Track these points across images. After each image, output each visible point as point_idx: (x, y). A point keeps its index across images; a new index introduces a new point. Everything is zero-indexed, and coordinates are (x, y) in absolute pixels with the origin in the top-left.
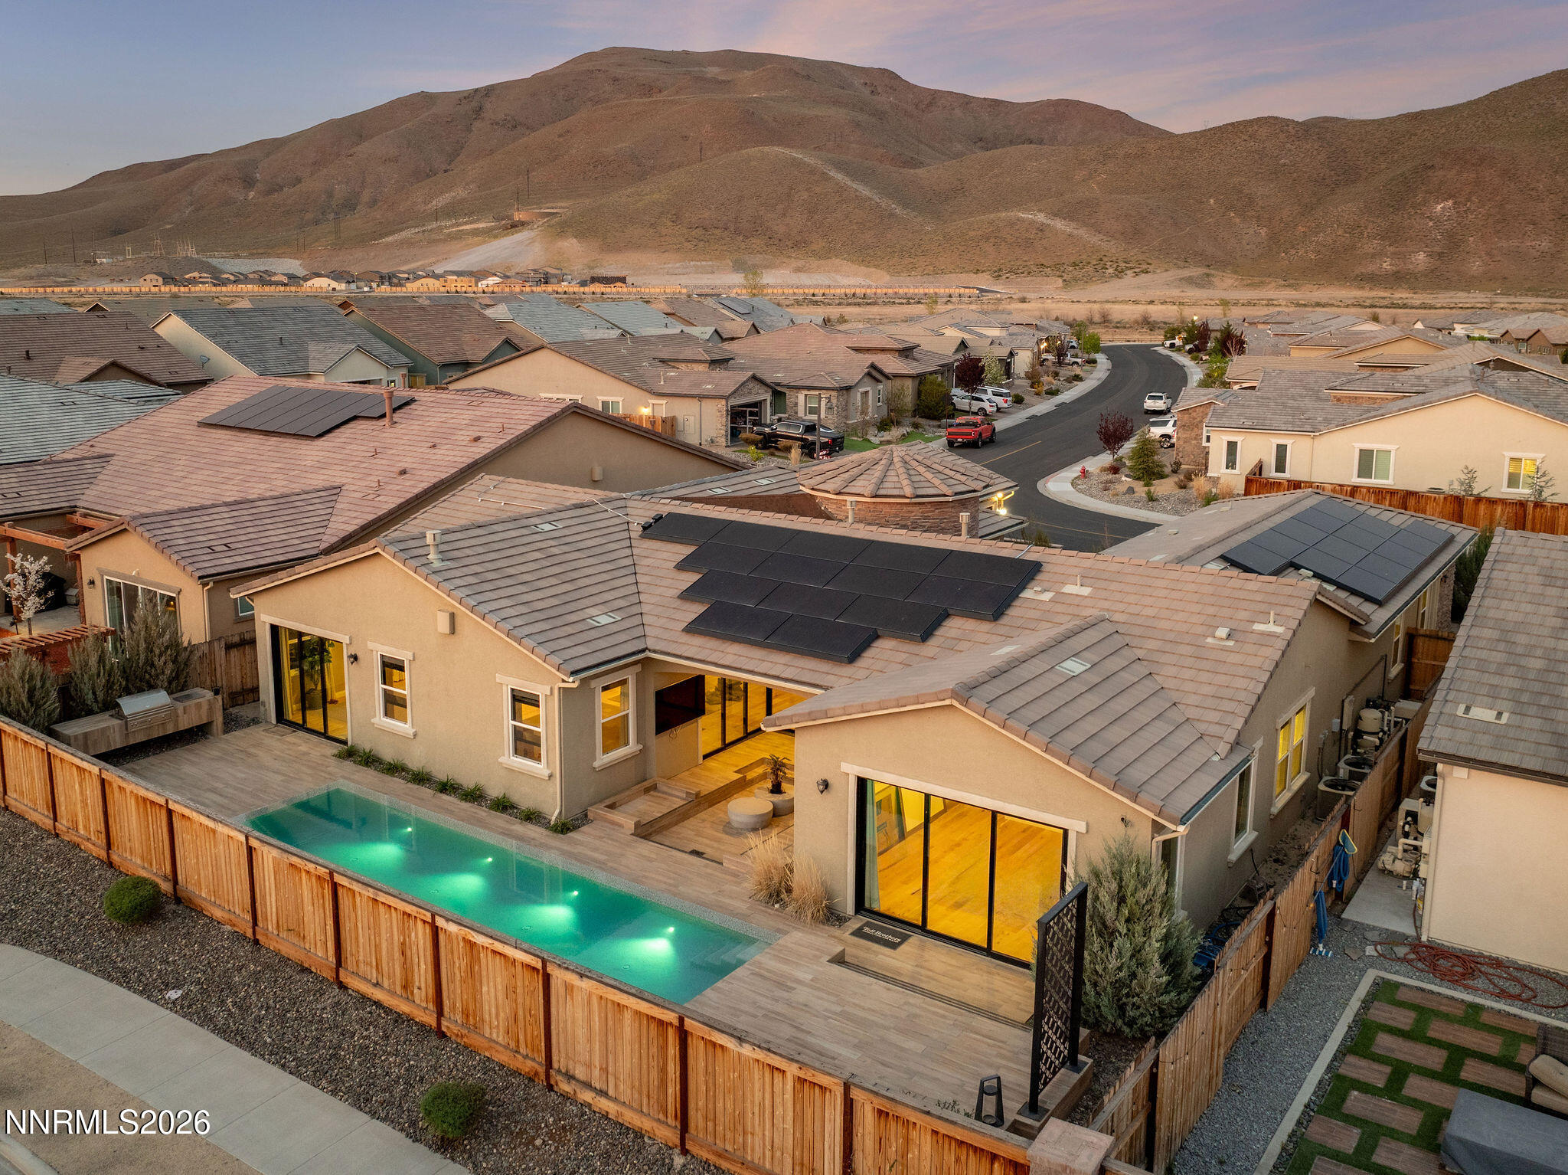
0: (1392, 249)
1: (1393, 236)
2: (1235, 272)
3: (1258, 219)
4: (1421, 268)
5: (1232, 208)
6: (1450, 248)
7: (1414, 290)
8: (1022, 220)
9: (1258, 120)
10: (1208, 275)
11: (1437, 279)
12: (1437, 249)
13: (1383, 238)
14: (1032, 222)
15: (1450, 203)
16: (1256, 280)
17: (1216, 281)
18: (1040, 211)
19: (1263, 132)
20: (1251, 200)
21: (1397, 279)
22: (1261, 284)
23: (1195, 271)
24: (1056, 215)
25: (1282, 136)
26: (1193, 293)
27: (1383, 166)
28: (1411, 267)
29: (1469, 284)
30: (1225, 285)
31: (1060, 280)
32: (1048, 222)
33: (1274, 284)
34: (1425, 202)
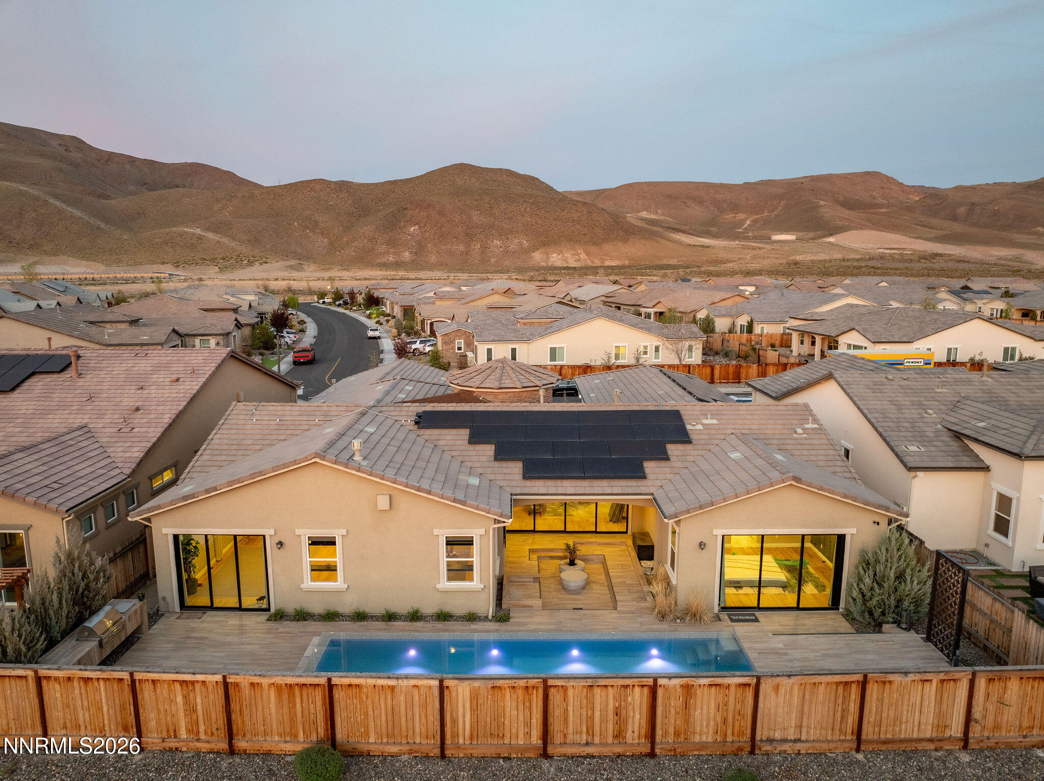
0: (392, 250)
1: (391, 243)
2: (314, 262)
3: (322, 234)
4: (408, 260)
5: (307, 228)
6: (420, 249)
7: (406, 270)
8: (187, 233)
9: (315, 180)
10: (300, 264)
11: (416, 265)
12: (414, 250)
13: (388, 244)
14: (193, 234)
15: (417, 227)
16: (327, 267)
17: (305, 267)
18: (197, 227)
19: (318, 187)
20: (316, 223)
21: (398, 265)
22: (330, 269)
23: (294, 262)
24: (207, 230)
25: (328, 190)
26: (295, 274)
27: (381, 208)
28: (403, 259)
29: (431, 267)
30: (311, 270)
31: (217, 268)
32: (204, 234)
33: (336, 269)
34: (405, 226)
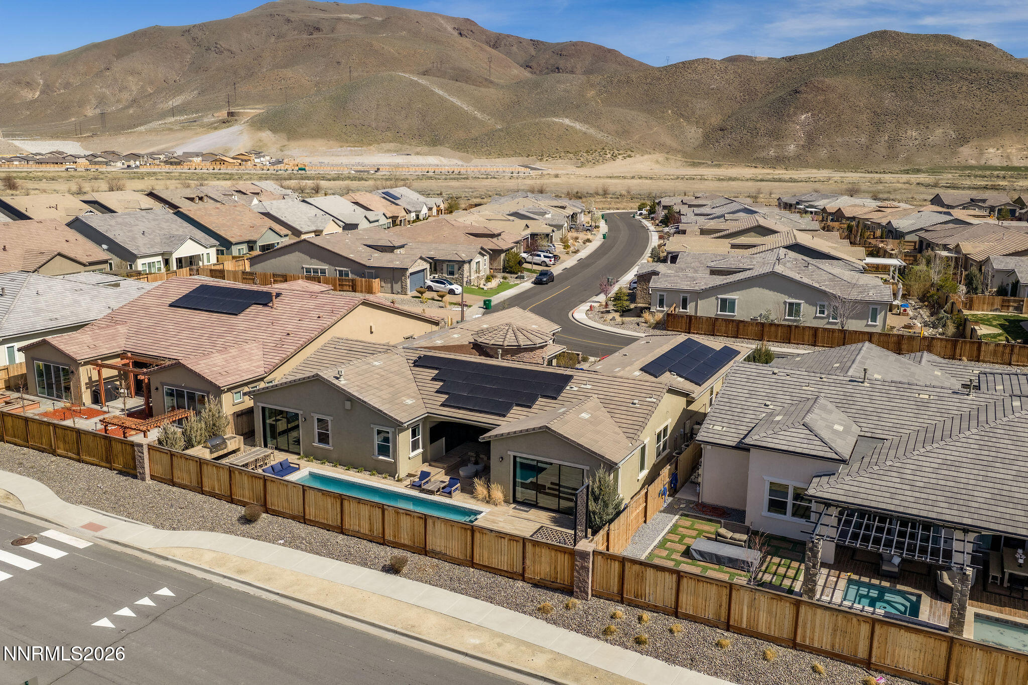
0: (775, 143)
1: (776, 134)
3: (697, 122)
4: (791, 154)
5: (682, 116)
6: (809, 142)
7: (786, 169)
8: (556, 123)
11: (801, 161)
12: (801, 143)
13: (770, 136)
14: (562, 125)
15: (810, 114)
18: (567, 117)
19: (701, 68)
20: (693, 111)
21: (778, 161)
22: (699, 165)
24: (577, 120)
25: (712, 70)
27: (771, 91)
28: (786, 154)
29: (819, 164)
30: (677, 165)
31: (579, 162)
32: (572, 124)
33: (706, 165)
34: (795, 114)
